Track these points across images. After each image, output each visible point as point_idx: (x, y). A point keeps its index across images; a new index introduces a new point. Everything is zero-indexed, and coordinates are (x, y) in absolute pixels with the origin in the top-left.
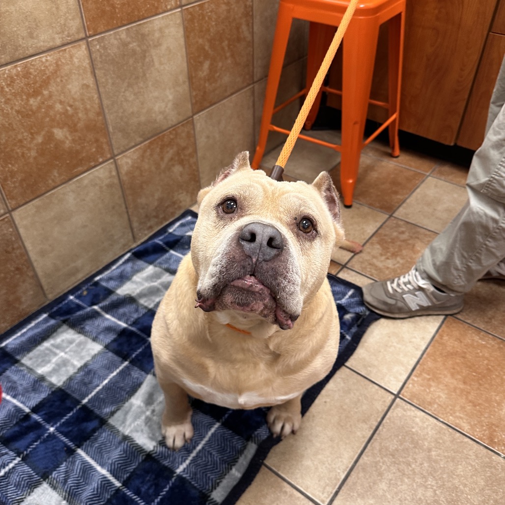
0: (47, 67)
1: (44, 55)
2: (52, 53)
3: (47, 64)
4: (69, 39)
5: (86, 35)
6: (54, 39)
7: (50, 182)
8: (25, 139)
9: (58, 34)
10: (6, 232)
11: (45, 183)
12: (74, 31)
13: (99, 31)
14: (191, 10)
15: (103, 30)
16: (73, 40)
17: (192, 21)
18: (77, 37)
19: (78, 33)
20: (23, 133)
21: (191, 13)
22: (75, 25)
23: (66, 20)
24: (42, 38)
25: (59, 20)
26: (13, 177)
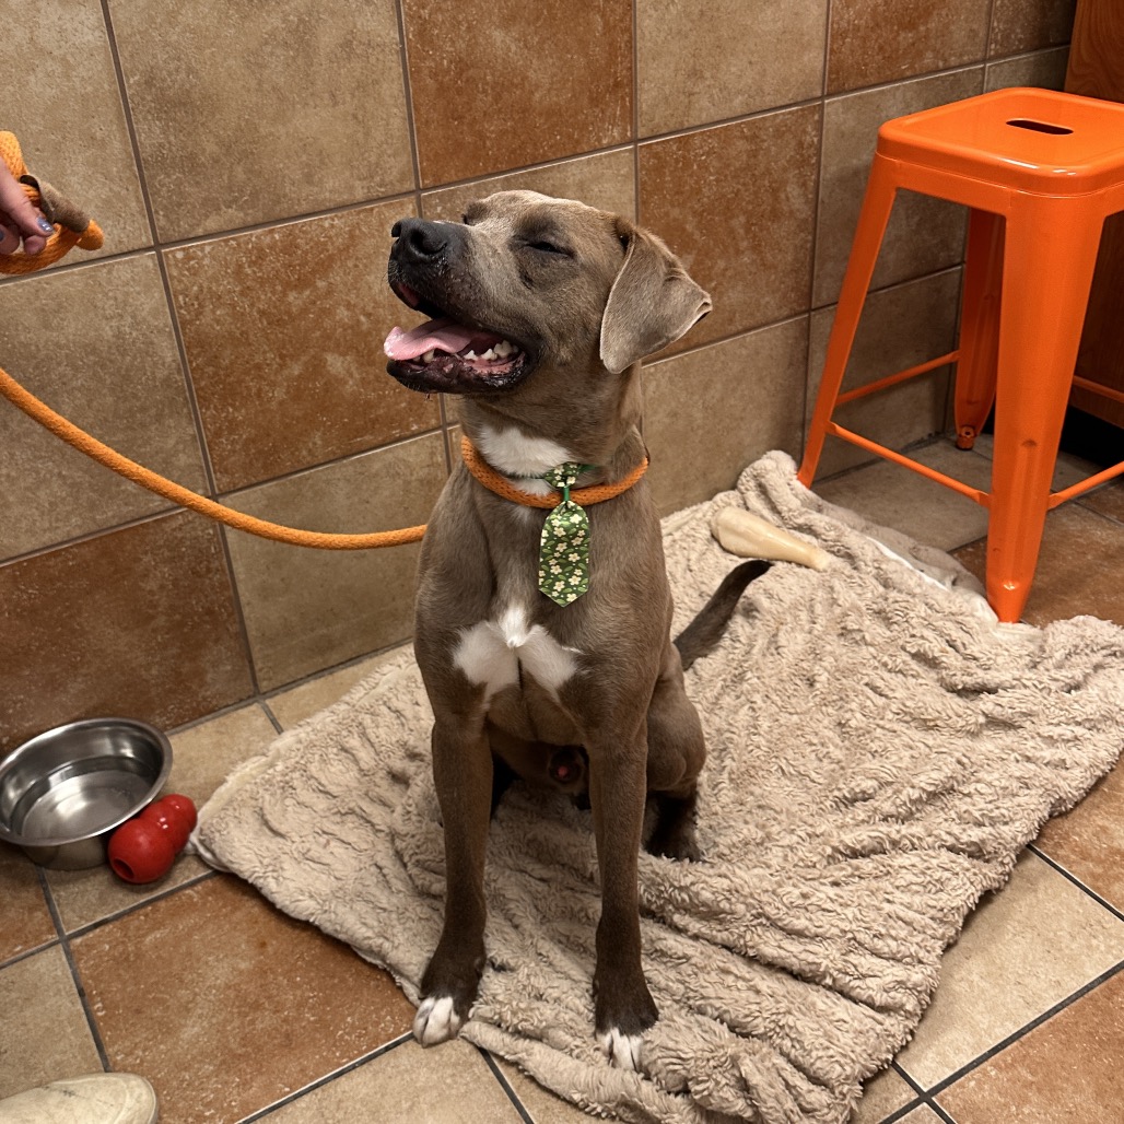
0: (330, 238)
1: (328, 215)
2: (345, 213)
3: (332, 233)
4: (383, 190)
5: (417, 185)
6: (351, 188)
7: (304, 453)
8: (268, 365)
9: (360, 180)
10: (200, 533)
11: (292, 453)
12: (394, 175)
13: (445, 179)
14: (660, 148)
15: (455, 179)
16: (390, 194)
17: (658, 170)
18: (398, 188)
19: (401, 180)
20: (265, 352)
21: (656, 156)
22: (396, 166)
23: (380, 156)
24: (329, 184)
25: (367, 155)
26: (231, 431)
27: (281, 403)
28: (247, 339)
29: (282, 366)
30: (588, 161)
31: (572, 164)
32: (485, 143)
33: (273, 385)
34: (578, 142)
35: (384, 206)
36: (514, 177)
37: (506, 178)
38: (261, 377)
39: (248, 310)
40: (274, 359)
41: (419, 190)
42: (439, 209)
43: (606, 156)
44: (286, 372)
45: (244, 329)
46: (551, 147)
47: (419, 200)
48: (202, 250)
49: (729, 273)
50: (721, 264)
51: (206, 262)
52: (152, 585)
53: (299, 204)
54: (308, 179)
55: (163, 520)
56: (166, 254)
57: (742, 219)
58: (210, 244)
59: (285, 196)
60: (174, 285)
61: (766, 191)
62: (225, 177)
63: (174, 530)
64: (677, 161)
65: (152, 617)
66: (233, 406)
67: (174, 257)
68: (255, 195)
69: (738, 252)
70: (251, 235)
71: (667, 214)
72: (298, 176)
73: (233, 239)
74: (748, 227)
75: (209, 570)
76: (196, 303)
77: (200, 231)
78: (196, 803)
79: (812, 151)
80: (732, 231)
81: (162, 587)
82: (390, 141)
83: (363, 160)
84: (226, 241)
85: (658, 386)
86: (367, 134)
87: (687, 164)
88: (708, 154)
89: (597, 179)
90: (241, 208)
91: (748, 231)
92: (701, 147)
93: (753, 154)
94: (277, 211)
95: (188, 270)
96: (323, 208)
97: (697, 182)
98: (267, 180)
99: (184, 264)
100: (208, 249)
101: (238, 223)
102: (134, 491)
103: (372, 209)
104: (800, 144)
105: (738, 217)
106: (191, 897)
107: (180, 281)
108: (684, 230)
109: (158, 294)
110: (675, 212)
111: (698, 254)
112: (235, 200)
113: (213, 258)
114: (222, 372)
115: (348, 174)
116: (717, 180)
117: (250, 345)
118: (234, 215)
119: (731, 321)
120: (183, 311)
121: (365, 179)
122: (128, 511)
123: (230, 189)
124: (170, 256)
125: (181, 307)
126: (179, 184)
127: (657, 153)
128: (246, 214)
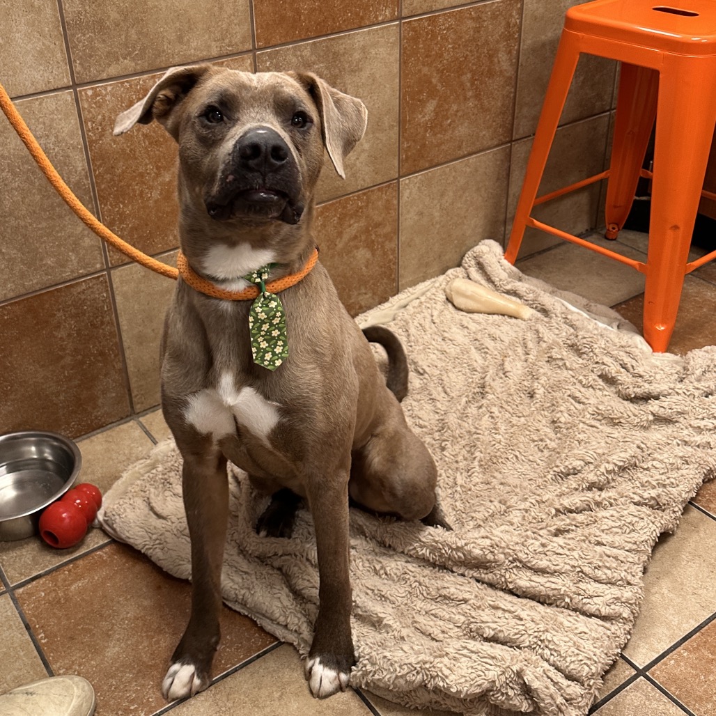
4: (230, 49)
5: (254, 45)
6: (209, 46)
7: (171, 238)
8: (148, 174)
9: (215, 41)
10: (97, 296)
11: (163, 238)
12: (237, 39)
13: (272, 43)
14: (416, 24)
15: (279, 42)
16: (235, 51)
17: (415, 39)
18: (241, 48)
19: (243, 42)
20: (146, 165)
21: (414, 29)
22: (240, 32)
23: (229, 25)
24: (194, 45)
25: (220, 23)
26: (122, 222)
27: (156, 202)
28: (134, 155)
29: (158, 175)
30: (369, 32)
31: (358, 34)
32: (300, 17)
33: (151, 188)
34: (362, 18)
35: (232, 60)
36: (319, 42)
37: (314, 43)
38: (143, 183)
39: (135, 134)
40: (152, 169)
41: (255, 49)
42: (268, 63)
43: (381, 29)
44: (160, 179)
45: (132, 147)
46: (344, 21)
47: (255, 56)
48: (106, 90)
49: (459, 114)
50: (455, 107)
51: (108, 98)
52: (62, 333)
53: (173, 58)
54: (180, 39)
55: (71, 286)
56: (80, 92)
57: (469, 76)
58: (111, 85)
59: (164, 51)
60: (85, 114)
61: (485, 56)
62: (123, 37)
63: (79, 293)
64: (427, 34)
65: (62, 357)
66: (123, 203)
67: (86, 94)
68: (143, 50)
69: (466, 99)
70: (140, 79)
71: (420, 71)
72: (173, 37)
73: (127, 82)
74: (472, 82)
75: (102, 323)
76: (100, 128)
77: (104, 76)
78: (101, 491)
79: (516, 29)
80: (462, 85)
81: (69, 335)
82: (236, 14)
83: (218, 27)
84: (123, 83)
85: (410, 193)
86: (221, 8)
87: (434, 37)
88: (448, 29)
89: (375, 45)
90: (133, 59)
91: (472, 84)
92: (444, 24)
93: (477, 30)
94: (158, 63)
95: (95, 103)
96: (189, 61)
97: (440, 49)
98: (152, 40)
99: (93, 99)
100: (109, 88)
101: (130, 70)
102: (52, 265)
103: (223, 63)
104: (508, 24)
105: (466, 74)
106: (101, 557)
107: (89, 112)
108: (431, 82)
109: (74, 120)
110: (425, 70)
111: (439, 100)
112: (129, 54)
113: (113, 95)
114: (116, 178)
115: (207, 36)
116: (453, 48)
117: (136, 159)
118: (128, 64)
119: (460, 147)
120: (90, 134)
121: (218, 40)
122: (47, 279)
123: (126, 46)
124: (83, 93)
125: (89, 131)
126: (91, 40)
127: (414, 28)
128: (136, 64)
